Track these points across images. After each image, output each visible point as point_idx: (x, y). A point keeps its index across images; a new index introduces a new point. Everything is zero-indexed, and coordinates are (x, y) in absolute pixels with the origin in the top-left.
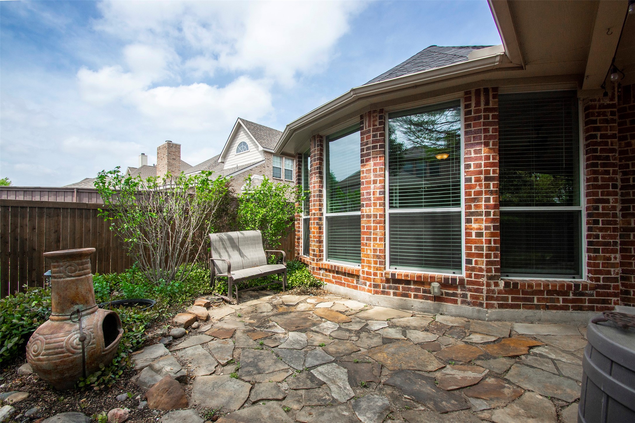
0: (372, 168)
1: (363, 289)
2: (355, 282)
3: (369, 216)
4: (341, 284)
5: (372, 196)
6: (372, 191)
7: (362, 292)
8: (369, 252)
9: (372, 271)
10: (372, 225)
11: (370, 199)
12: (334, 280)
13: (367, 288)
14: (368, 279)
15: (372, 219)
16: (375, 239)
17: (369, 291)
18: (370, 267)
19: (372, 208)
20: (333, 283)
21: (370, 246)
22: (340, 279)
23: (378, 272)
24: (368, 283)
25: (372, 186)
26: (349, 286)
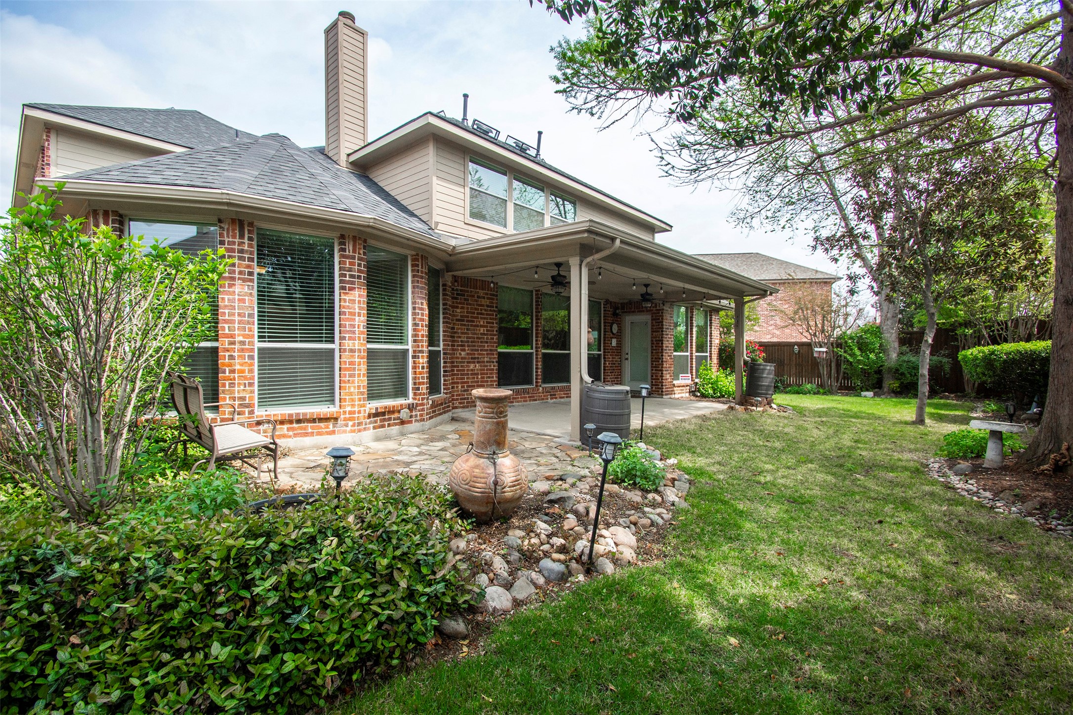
0: (357, 299)
1: (345, 432)
2: (331, 426)
3: (352, 351)
4: (306, 434)
5: (356, 329)
6: (357, 323)
7: (343, 435)
8: (352, 390)
9: (356, 409)
10: (357, 360)
11: (354, 332)
12: (291, 433)
13: (349, 429)
14: (350, 419)
15: (357, 354)
16: (359, 375)
17: (352, 431)
18: (353, 406)
19: (357, 342)
20: (290, 437)
21: (353, 382)
22: (305, 428)
23: (362, 409)
24: (351, 423)
25: (357, 318)
26: (319, 434)
